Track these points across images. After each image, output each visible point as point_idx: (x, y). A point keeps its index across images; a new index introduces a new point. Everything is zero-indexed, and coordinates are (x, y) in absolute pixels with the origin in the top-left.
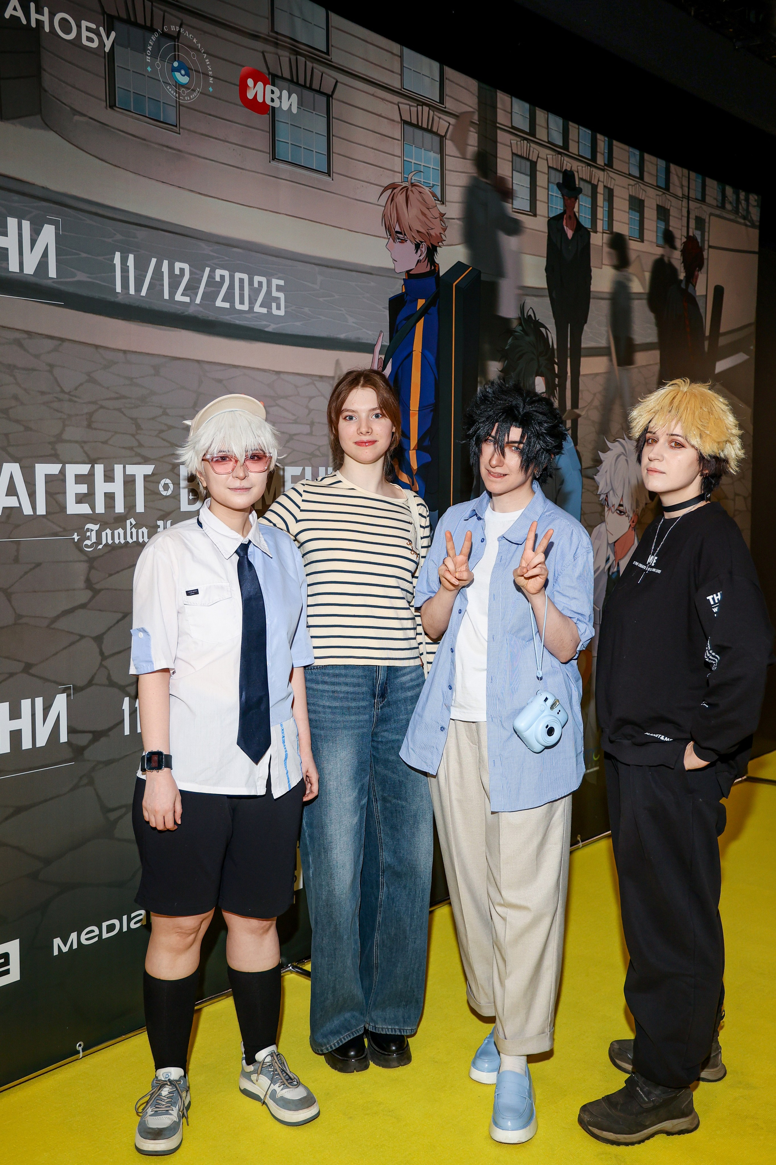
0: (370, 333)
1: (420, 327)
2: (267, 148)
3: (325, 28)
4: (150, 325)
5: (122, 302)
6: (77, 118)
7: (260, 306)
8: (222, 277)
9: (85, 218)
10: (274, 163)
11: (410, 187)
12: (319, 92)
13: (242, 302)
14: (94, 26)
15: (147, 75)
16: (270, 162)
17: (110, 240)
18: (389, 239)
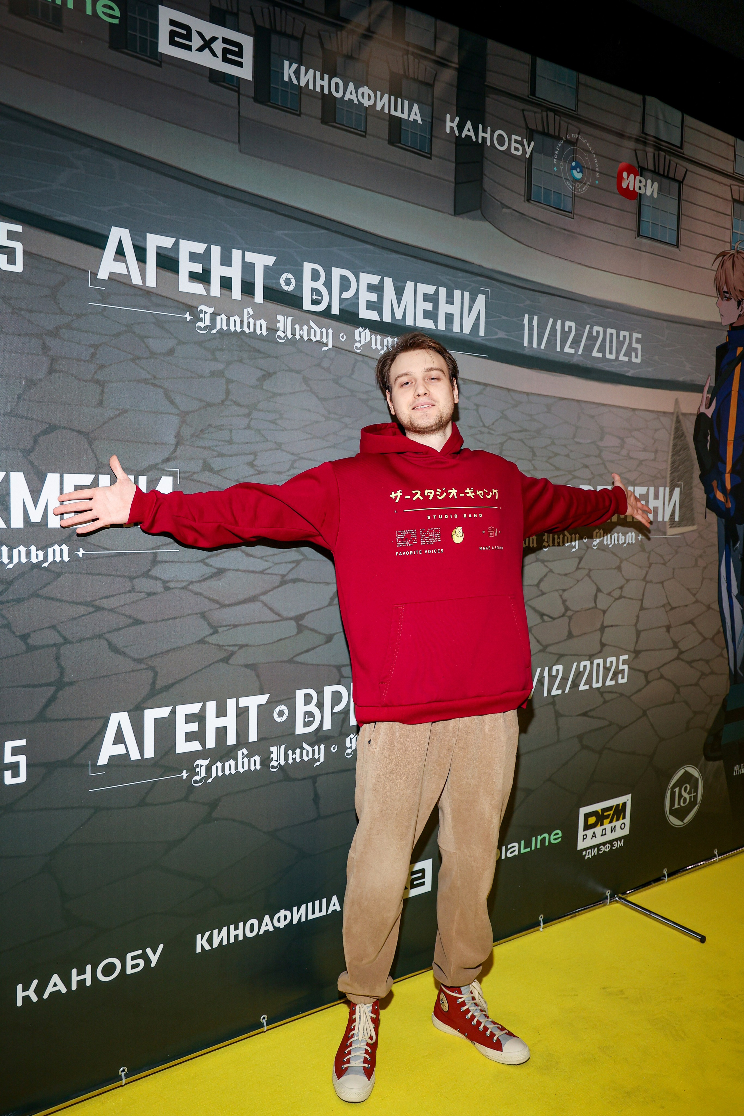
0: (701, 376)
1: (738, 370)
2: (634, 227)
3: (680, 127)
4: (546, 372)
5: (528, 354)
6: (505, 210)
7: (624, 356)
8: (598, 332)
9: (505, 288)
10: (638, 239)
11: (736, 254)
12: (674, 179)
13: (611, 353)
14: (519, 139)
15: (553, 173)
16: (636, 238)
17: (521, 305)
18: (718, 298)
